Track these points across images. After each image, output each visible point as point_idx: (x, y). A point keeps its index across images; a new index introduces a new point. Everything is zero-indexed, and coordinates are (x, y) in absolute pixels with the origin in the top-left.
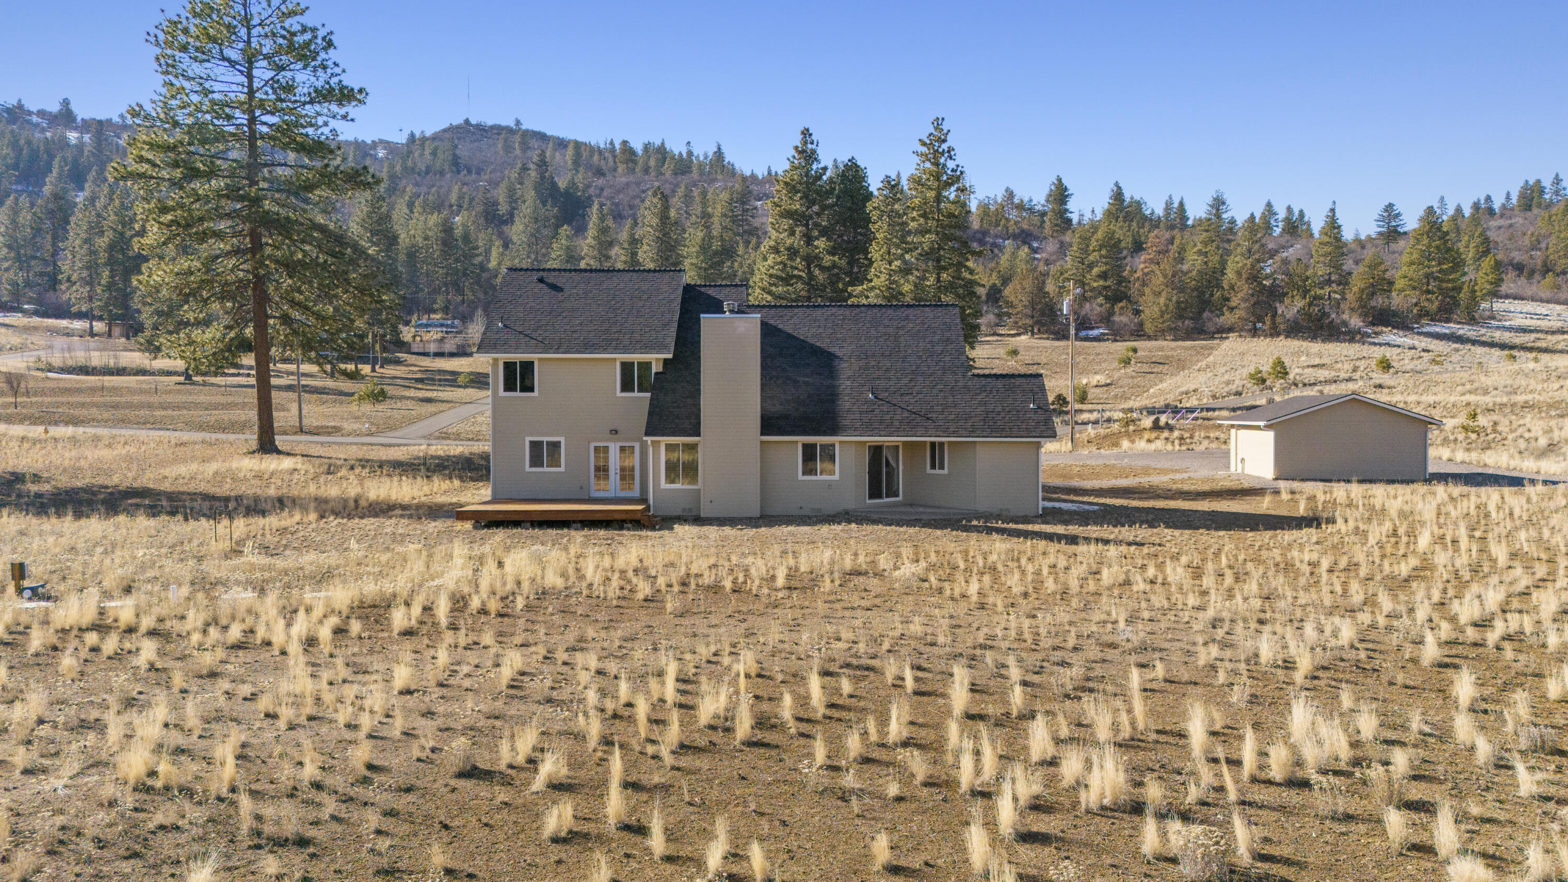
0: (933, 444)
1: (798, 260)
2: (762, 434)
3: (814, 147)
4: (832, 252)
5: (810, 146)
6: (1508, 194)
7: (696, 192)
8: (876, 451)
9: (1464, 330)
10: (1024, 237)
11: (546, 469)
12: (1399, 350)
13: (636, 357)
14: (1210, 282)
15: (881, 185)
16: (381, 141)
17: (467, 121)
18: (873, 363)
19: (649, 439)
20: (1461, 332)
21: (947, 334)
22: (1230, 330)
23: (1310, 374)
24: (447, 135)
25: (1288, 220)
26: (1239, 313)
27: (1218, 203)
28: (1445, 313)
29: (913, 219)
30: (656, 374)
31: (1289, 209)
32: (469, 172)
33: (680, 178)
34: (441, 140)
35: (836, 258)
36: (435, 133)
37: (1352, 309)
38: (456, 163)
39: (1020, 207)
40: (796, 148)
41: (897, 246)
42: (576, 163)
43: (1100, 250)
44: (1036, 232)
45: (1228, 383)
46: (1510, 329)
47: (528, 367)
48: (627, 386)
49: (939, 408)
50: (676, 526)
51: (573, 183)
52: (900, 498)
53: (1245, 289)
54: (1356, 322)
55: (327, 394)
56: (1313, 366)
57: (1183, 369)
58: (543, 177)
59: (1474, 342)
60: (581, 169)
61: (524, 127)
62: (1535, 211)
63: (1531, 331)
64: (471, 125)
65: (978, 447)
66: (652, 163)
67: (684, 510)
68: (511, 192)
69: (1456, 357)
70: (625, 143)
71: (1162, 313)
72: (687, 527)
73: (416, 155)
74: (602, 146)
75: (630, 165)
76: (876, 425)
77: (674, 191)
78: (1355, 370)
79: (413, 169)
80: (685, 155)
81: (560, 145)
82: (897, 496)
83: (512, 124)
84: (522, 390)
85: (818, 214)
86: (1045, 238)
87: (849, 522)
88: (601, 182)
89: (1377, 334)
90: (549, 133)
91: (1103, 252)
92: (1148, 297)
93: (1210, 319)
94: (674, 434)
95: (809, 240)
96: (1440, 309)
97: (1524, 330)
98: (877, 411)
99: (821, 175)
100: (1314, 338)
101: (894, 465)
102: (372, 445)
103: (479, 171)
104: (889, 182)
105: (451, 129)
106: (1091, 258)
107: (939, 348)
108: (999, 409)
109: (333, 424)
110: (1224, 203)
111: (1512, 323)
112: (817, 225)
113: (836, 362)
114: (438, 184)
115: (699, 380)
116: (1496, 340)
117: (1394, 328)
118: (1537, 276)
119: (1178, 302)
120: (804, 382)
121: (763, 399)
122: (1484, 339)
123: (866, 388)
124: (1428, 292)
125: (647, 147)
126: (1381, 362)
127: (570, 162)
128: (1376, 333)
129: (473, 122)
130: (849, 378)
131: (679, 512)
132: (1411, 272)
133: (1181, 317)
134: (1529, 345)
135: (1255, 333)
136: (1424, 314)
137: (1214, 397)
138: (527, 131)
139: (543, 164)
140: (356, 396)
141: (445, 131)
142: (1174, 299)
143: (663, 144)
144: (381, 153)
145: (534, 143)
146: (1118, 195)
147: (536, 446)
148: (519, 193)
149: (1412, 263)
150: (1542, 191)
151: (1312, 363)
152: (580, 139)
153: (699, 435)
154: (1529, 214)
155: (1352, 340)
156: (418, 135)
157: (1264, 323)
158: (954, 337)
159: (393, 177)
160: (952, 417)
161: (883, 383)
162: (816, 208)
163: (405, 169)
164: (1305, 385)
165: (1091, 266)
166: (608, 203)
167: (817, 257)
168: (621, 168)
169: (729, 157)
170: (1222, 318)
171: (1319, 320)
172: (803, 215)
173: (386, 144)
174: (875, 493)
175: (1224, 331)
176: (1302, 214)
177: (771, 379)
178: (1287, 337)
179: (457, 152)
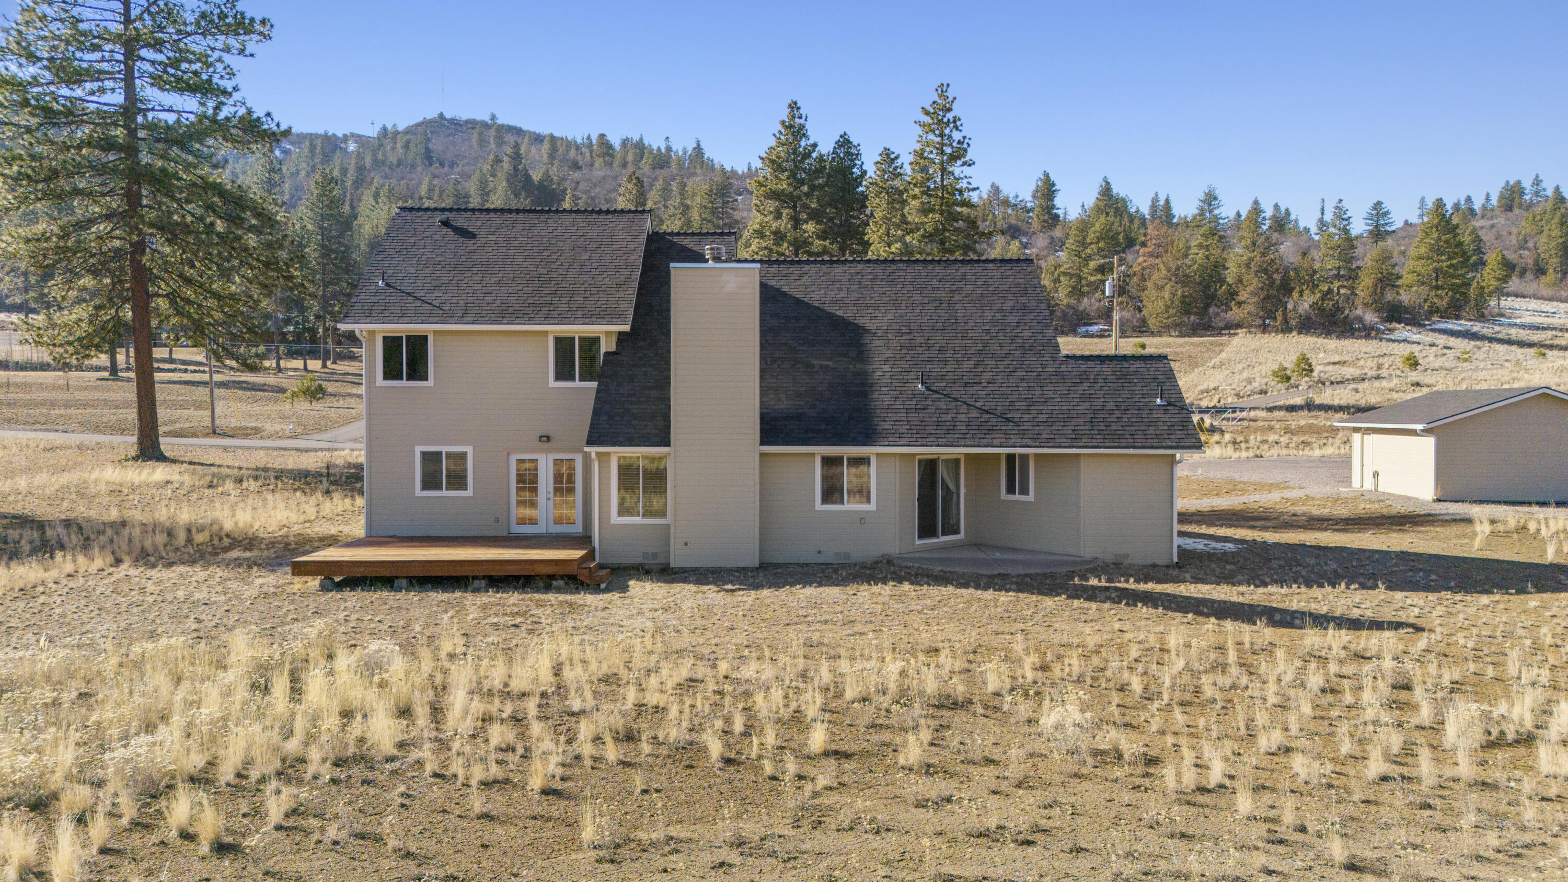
0: (1011, 458)
1: (786, 245)
2: (763, 443)
3: (802, 121)
4: (822, 236)
5: (797, 121)
6: (1488, 195)
7: (674, 186)
8: (929, 467)
9: (1477, 327)
10: (1013, 232)
11: (444, 493)
12: (1420, 347)
13: (577, 330)
14: (1211, 276)
15: (879, 159)
16: (352, 135)
17: (441, 116)
18: (919, 340)
19: (593, 450)
20: (1475, 329)
21: (1024, 300)
22: (1238, 326)
23: (1335, 372)
24: (420, 129)
25: (1274, 218)
26: (1248, 308)
27: (1210, 199)
28: (1454, 310)
29: (915, 197)
30: (607, 354)
31: (1276, 207)
32: (442, 165)
33: (658, 172)
34: (415, 134)
35: (827, 243)
36: (409, 127)
37: (1366, 305)
38: (428, 157)
39: (1006, 203)
40: (783, 122)
41: (898, 227)
42: (552, 156)
43: (1098, 242)
44: (1024, 227)
45: (1249, 382)
46: (1523, 326)
47: (418, 344)
48: (564, 371)
49: (1023, 405)
50: (632, 583)
51: (547, 176)
52: (962, 536)
53: (1254, 283)
54: (1370, 317)
55: (264, 391)
56: (1334, 363)
57: (1196, 367)
58: (516, 169)
59: (1491, 340)
60: (556, 162)
61: (499, 122)
62: (1516, 211)
63: (1544, 329)
64: (445, 119)
65: (1083, 464)
66: (630, 158)
67: (645, 555)
68: (483, 183)
69: (1480, 355)
70: (602, 136)
71: (1167, 307)
72: (648, 585)
73: (388, 148)
74: (579, 141)
75: (607, 158)
76: (931, 429)
77: (651, 185)
78: (1379, 367)
79: (383, 162)
80: (663, 150)
81: (536, 140)
82: (957, 532)
83: (487, 119)
84: (410, 377)
85: (808, 195)
86: (1034, 233)
87: (900, 580)
88: (577, 175)
89: (1391, 330)
90: (524, 128)
91: (1101, 244)
92: (1151, 292)
93: (1218, 314)
94: (630, 442)
95: (796, 222)
96: (1449, 306)
97: (1537, 328)
98: (931, 409)
99: (810, 153)
100: (1328, 334)
101: (952, 486)
102: (285, 449)
103: (452, 165)
104: (888, 155)
105: (425, 123)
106: (1089, 251)
107: (1012, 319)
108: (1111, 406)
109: (254, 425)
110: (1215, 199)
111: (1523, 320)
112: (805, 207)
113: (867, 339)
114: (409, 176)
115: (668, 363)
116: (1513, 337)
117: (1407, 324)
118: (1529, 276)
119: (1184, 297)
120: (821, 366)
121: (764, 392)
122: (1500, 336)
123: (912, 376)
124: (1437, 288)
125: (625, 143)
126: (1408, 359)
127: (545, 156)
128: (1389, 330)
129: (448, 115)
130: (886, 361)
131: (637, 559)
132: (1419, 266)
133: (1188, 313)
134: (1548, 342)
135: (1264, 329)
136: (1434, 310)
137: (1238, 395)
138: (503, 126)
139: (517, 157)
140: (289, 394)
141: (418, 125)
142: (1179, 293)
143: (641, 139)
144: (352, 147)
145: (510, 138)
146: (1106, 191)
147: (431, 459)
148: (491, 185)
149: (1420, 258)
150: (1522, 193)
151: (1332, 360)
152: (556, 134)
153: (667, 443)
154: (1510, 214)
155: (1367, 337)
156: (389, 127)
157: (1275, 319)
158: (1032, 304)
159: (361, 169)
160: (1042, 418)
161: (936, 369)
162: (805, 188)
163: (375, 161)
164: (1332, 383)
165: (1089, 258)
166: (584, 197)
167: (806, 243)
168: (598, 162)
169: (708, 153)
170: (1230, 313)
171: (1333, 316)
172: (790, 196)
173: (357, 138)
174: (927, 529)
175: (1232, 327)
176: (1288, 212)
177: (774, 361)
178: (1300, 333)
179: (430, 146)
